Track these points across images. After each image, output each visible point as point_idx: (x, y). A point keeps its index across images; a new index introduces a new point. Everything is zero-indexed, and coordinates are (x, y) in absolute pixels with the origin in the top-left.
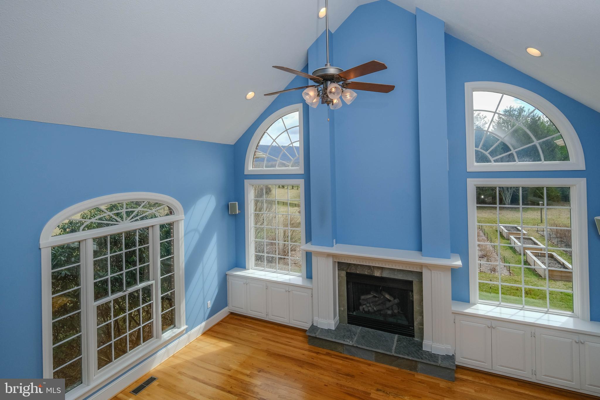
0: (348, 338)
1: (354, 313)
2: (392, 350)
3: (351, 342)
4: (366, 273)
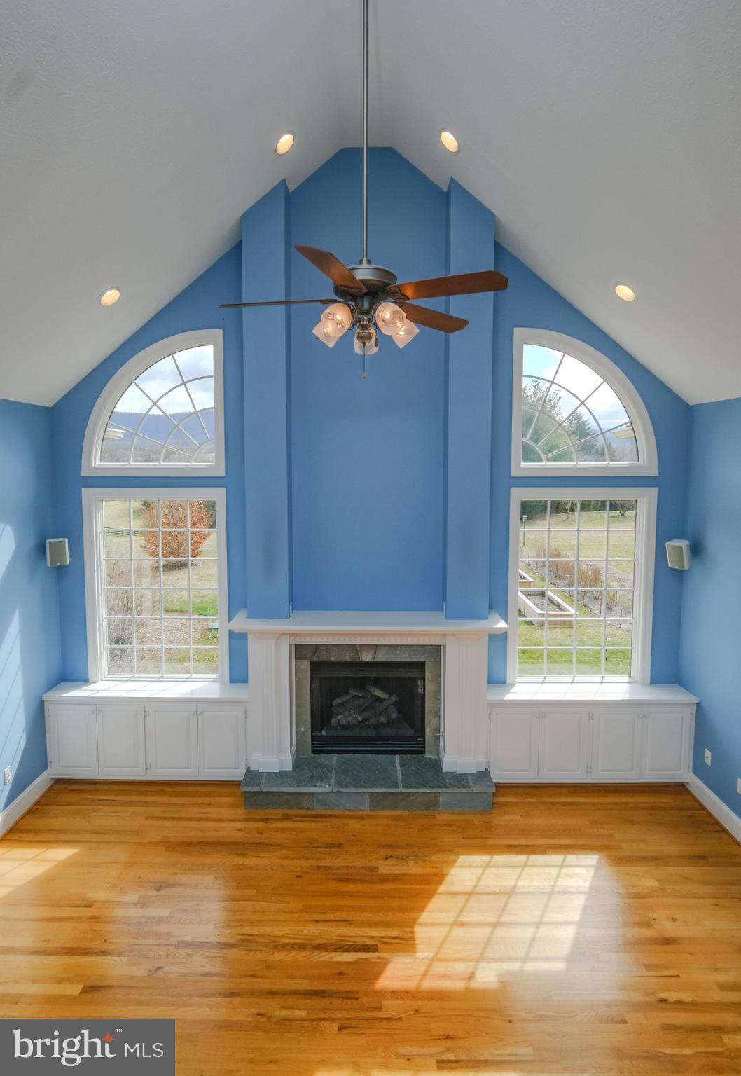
0: (321, 779)
1: (324, 733)
2: (398, 783)
3: (327, 786)
4: (347, 658)
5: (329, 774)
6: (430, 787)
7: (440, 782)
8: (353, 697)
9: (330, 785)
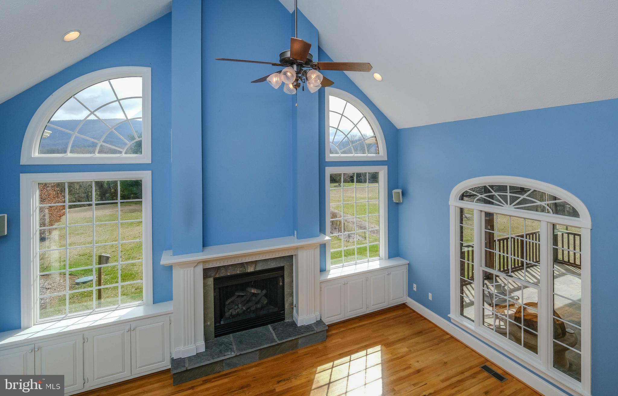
0: (227, 350)
1: (222, 323)
2: (275, 339)
3: (232, 353)
5: (231, 347)
6: (294, 336)
7: (298, 332)
8: (237, 297)
9: (234, 352)
